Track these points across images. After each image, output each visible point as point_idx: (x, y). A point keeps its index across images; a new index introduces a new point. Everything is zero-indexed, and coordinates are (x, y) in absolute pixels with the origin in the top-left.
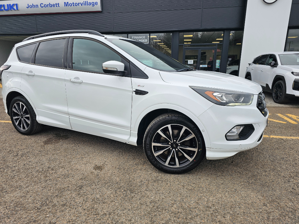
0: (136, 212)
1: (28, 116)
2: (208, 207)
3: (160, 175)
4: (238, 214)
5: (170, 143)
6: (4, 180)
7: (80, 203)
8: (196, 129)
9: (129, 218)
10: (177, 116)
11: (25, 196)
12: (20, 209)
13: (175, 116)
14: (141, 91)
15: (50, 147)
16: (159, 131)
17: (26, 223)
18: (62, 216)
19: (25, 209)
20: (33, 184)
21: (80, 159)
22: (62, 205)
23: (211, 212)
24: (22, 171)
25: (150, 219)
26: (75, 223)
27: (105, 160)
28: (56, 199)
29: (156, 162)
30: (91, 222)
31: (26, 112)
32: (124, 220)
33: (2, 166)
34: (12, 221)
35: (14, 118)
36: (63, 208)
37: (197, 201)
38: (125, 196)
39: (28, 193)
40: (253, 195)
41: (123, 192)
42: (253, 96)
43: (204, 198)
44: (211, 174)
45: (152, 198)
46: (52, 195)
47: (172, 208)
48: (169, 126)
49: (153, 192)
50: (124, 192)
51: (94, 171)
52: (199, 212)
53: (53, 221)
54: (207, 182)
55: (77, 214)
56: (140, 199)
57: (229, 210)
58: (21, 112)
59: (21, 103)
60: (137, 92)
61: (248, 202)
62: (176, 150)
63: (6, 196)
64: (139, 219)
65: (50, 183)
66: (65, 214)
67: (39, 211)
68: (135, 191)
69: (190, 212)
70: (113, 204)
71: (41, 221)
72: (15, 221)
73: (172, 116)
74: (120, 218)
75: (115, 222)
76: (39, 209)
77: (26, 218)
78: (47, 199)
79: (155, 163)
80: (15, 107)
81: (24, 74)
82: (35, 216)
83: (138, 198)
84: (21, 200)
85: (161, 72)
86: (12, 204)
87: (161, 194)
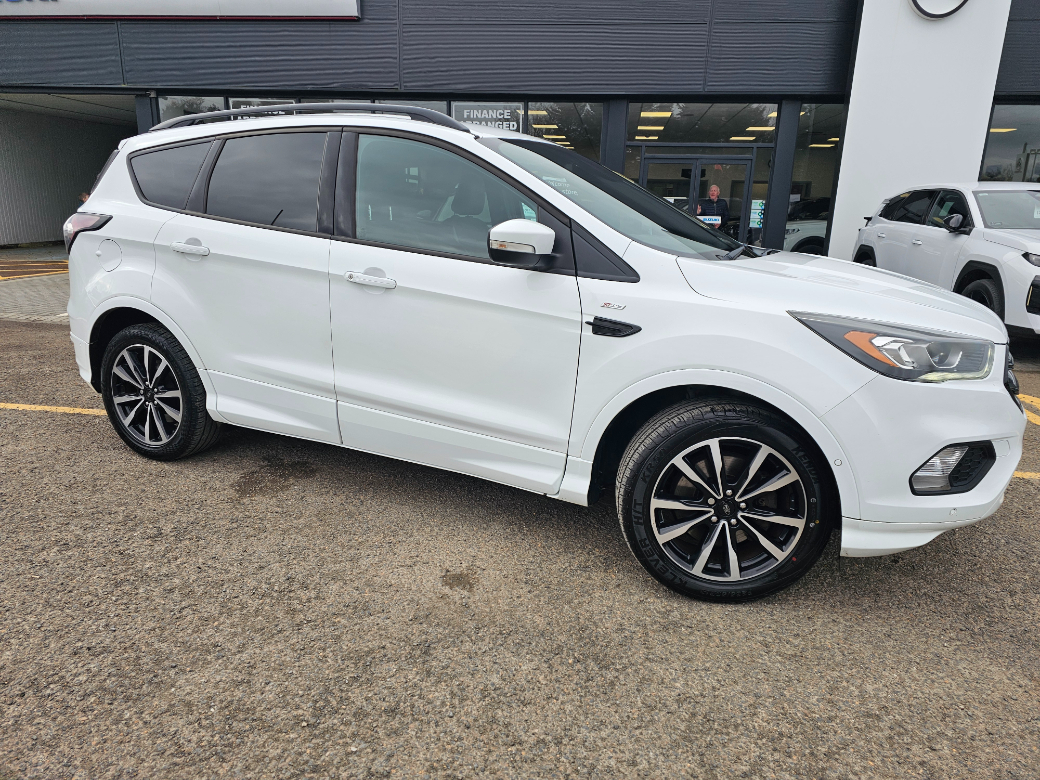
0: (641, 734)
1: (177, 394)
2: (869, 715)
3: (675, 605)
4: (973, 738)
5: (711, 501)
6: (152, 625)
7: (443, 704)
8: (804, 456)
9: (628, 756)
10: (743, 412)
11: (249, 682)
12: (248, 727)
13: (735, 411)
14: (615, 323)
15: (262, 503)
16: (678, 461)
17: (288, 774)
18: (402, 749)
19: (266, 727)
20: (258, 637)
21: (384, 551)
22: (385, 711)
23: (887, 732)
24: (200, 591)
25: (697, 757)
26: (455, 773)
27: (472, 551)
28: (357, 691)
29: (664, 561)
30: (507, 769)
31: (166, 381)
32: (613, 762)
33: (122, 575)
34: (238, 768)
35: (118, 400)
36: (395, 724)
37: (828, 696)
38: (585, 678)
39: (254, 671)
40: (997, 673)
41: (572, 665)
42: (993, 348)
43: (845, 684)
44: (841, 603)
45: (678, 685)
46: (336, 675)
47: (755, 719)
48: (714, 444)
49: (675, 665)
50: (578, 666)
51: (446, 590)
52: (847, 732)
53: (379, 766)
54: (839, 631)
55: (448, 744)
56: (638, 690)
57: (940, 726)
58: (144, 381)
59: (147, 349)
60: (599, 326)
61: (989, 698)
62: (730, 524)
63: (181, 682)
64: (661, 758)
65: (314, 634)
66: (406, 741)
67: (317, 732)
68: (613, 664)
69: (819, 732)
70: (555, 706)
71: (338, 768)
72: (247, 768)
73: (725, 411)
74: (595, 754)
75: (585, 770)
76: (314, 726)
77: (279, 758)
78: (327, 690)
79: (658, 566)
80: (123, 362)
81: (165, 249)
82: (308, 751)
83: (632, 685)
84: (238, 694)
85: (680, 259)
86: (212, 710)
87: (703, 674)
